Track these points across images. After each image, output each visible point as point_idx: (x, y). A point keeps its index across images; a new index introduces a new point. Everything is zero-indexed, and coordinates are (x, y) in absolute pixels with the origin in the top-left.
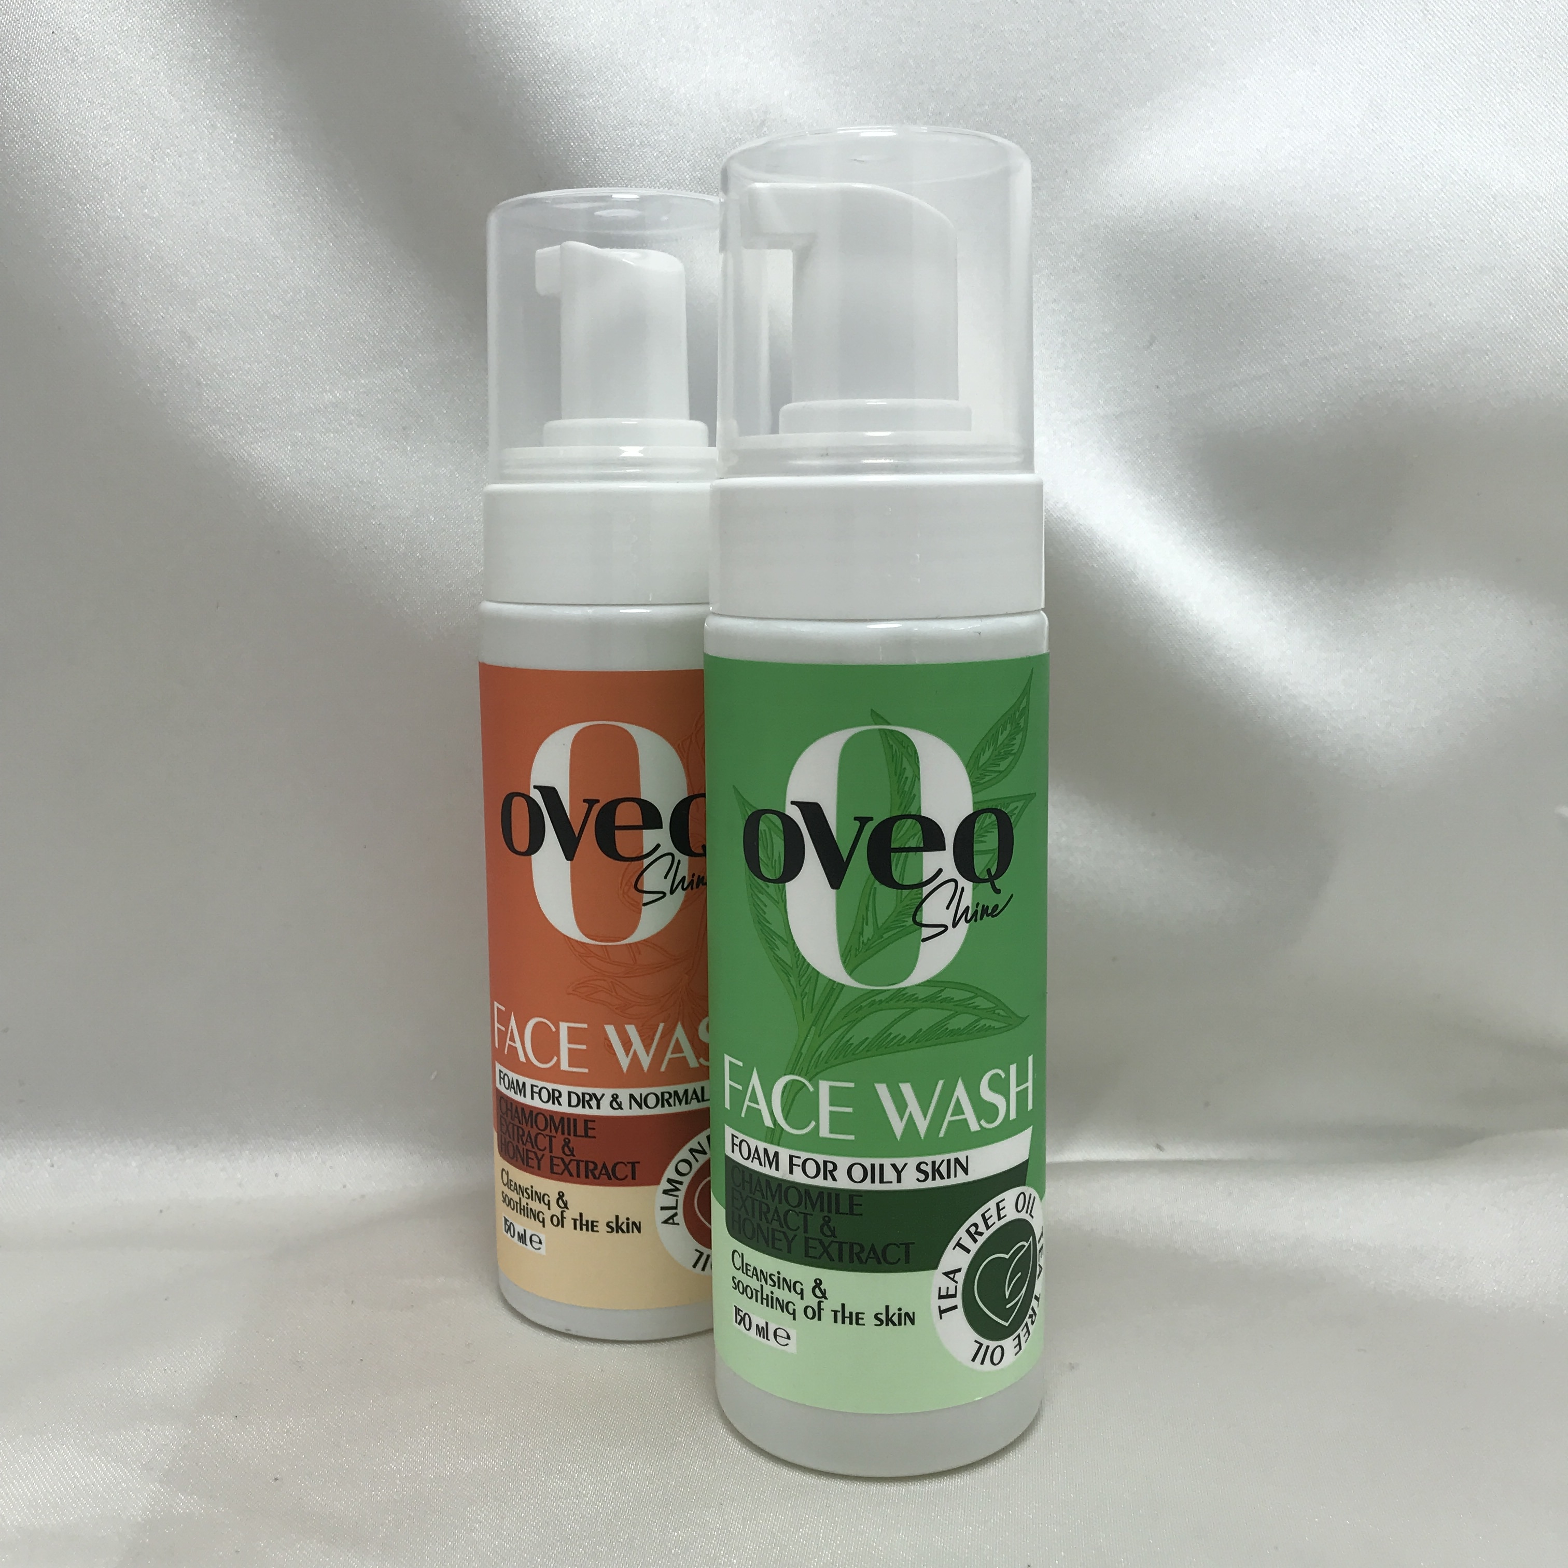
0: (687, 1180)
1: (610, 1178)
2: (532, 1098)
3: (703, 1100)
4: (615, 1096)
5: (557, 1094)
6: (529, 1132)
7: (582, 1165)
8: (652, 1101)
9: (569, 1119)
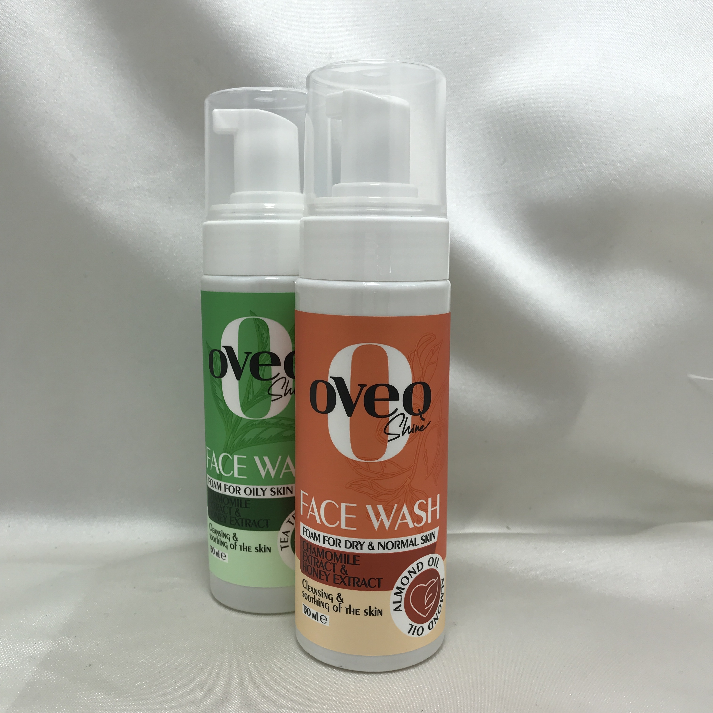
0: (406, 587)
1: (367, 587)
2: (324, 543)
3: (416, 545)
4: (371, 543)
5: (338, 541)
6: (321, 561)
7: (352, 579)
8: (390, 545)
9: (345, 555)
